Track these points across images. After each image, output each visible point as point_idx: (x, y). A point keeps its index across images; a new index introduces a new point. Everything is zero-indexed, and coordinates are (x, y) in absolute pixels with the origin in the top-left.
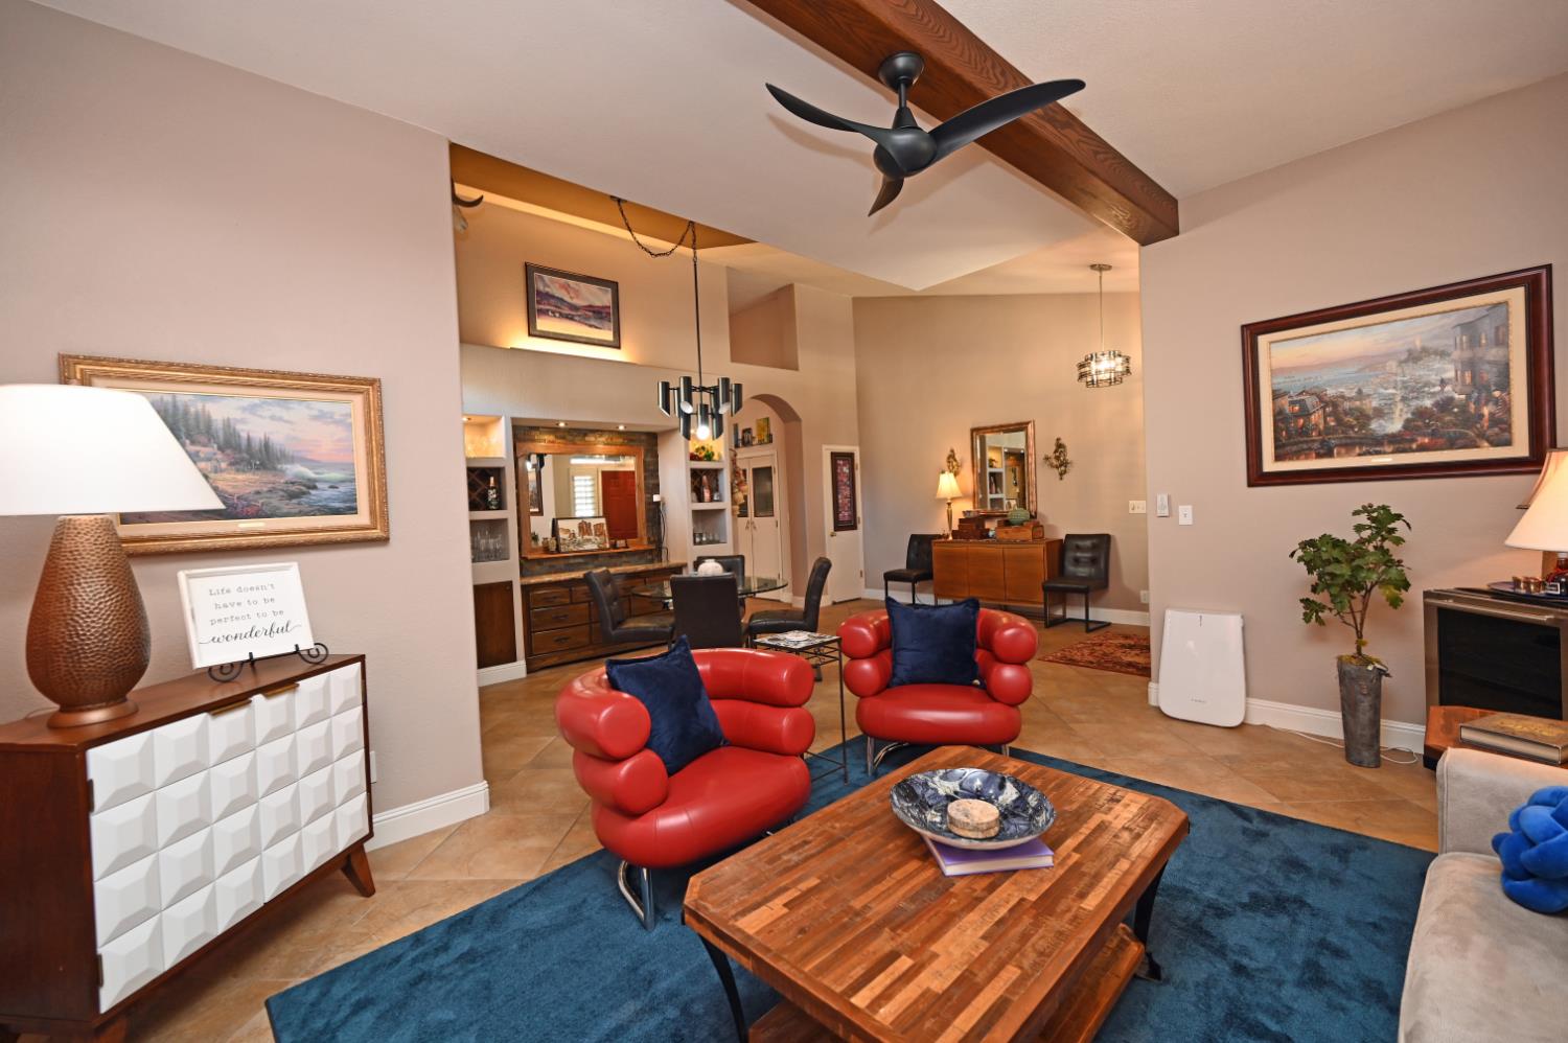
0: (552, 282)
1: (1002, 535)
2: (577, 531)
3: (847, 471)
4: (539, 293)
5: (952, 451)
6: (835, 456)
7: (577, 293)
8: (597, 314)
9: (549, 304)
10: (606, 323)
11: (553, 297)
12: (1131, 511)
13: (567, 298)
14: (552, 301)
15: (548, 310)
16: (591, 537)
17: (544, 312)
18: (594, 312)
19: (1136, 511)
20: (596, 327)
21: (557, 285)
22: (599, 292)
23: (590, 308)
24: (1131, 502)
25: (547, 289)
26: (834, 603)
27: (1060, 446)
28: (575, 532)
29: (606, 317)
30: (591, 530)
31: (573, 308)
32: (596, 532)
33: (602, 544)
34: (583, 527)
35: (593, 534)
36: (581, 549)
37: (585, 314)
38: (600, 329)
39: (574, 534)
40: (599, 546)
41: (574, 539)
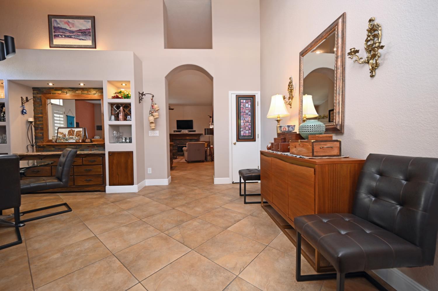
0: (61, 21)
2: (67, 133)
3: (250, 106)
4: (55, 28)
6: (239, 98)
7: (73, 25)
8: (84, 33)
9: (59, 32)
10: (88, 37)
11: (61, 28)
13: (68, 28)
14: (61, 30)
15: (59, 35)
16: (73, 137)
17: (56, 36)
18: (82, 33)
20: (83, 40)
21: (63, 23)
22: (85, 23)
23: (80, 31)
25: (58, 25)
26: (233, 183)
28: (66, 134)
29: (88, 34)
30: (74, 133)
31: (71, 32)
32: (76, 134)
33: (78, 140)
34: (70, 132)
35: (75, 135)
36: (67, 142)
37: (77, 34)
38: (85, 40)
39: (65, 135)
40: (76, 141)
41: (64, 137)
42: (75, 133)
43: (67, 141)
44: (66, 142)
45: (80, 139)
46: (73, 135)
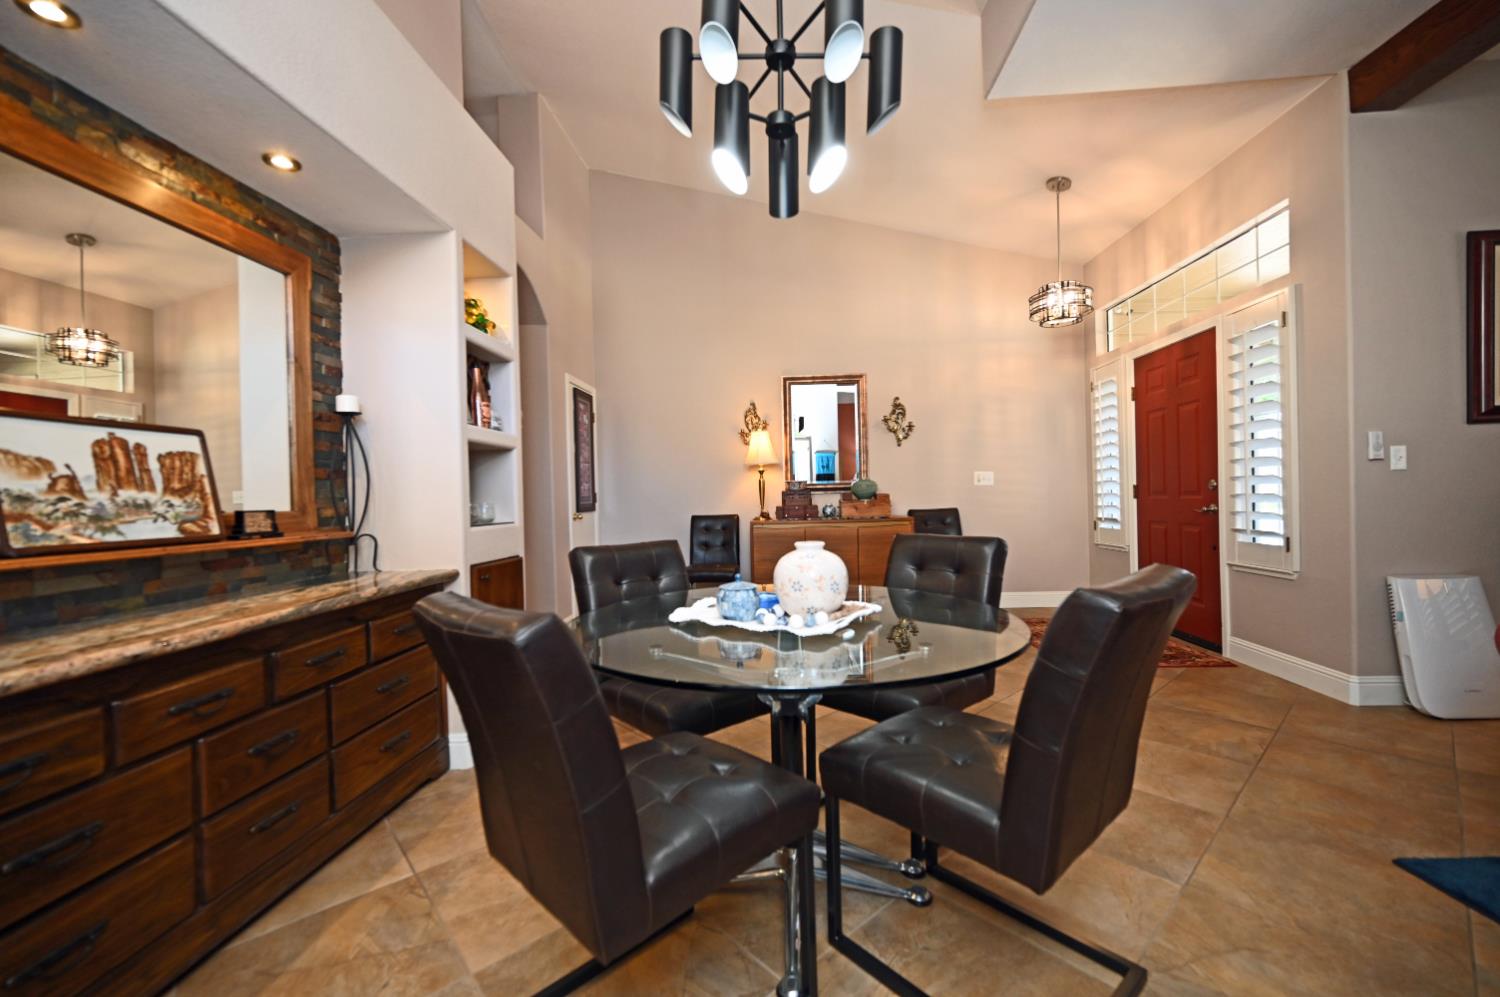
1: (847, 511)
2: (86, 470)
3: (587, 422)
5: (753, 405)
6: (576, 395)
12: (976, 483)
16: (152, 497)
19: (982, 483)
24: (976, 473)
27: (898, 409)
28: (80, 475)
30: (148, 471)
32: (167, 481)
33: (193, 521)
34: (113, 458)
35: (159, 485)
36: (112, 538)
39: (72, 480)
40: (181, 530)
41: (75, 500)
42: (154, 465)
43: (104, 530)
44: (99, 537)
45: (206, 511)
46: (144, 483)
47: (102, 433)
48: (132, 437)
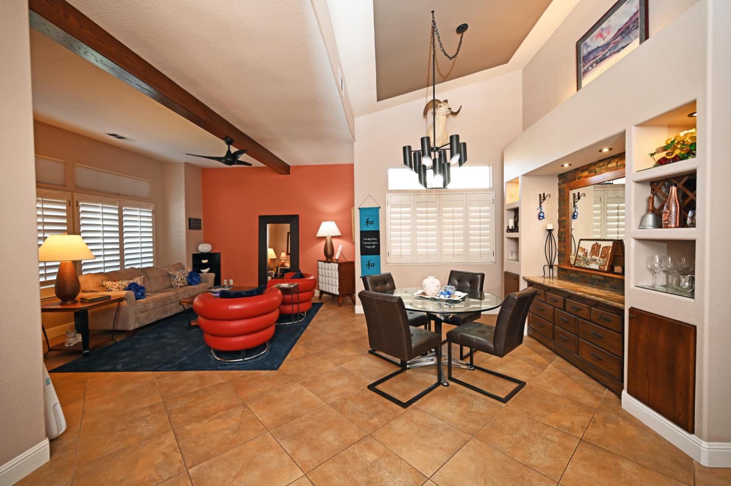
0: (592, 39)
2: (589, 251)
4: (584, 58)
7: (609, 29)
8: (625, 32)
9: (589, 61)
10: (634, 33)
11: (592, 52)
13: (601, 43)
14: (592, 56)
16: (597, 258)
18: (622, 33)
20: (624, 47)
21: (595, 39)
23: (619, 32)
25: (589, 50)
29: (633, 27)
30: (599, 251)
31: (606, 46)
32: (602, 254)
33: (602, 266)
34: (594, 248)
35: (600, 255)
36: (588, 267)
37: (615, 43)
38: (628, 45)
39: (587, 253)
40: (599, 268)
41: (586, 258)
42: (601, 250)
43: (587, 265)
45: (606, 264)
46: (597, 255)
47: (594, 242)
48: (599, 242)
